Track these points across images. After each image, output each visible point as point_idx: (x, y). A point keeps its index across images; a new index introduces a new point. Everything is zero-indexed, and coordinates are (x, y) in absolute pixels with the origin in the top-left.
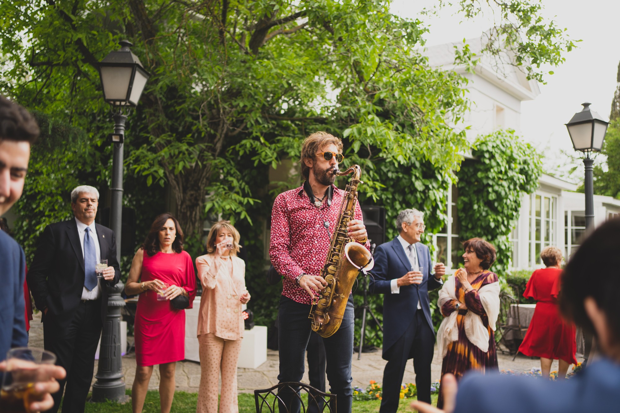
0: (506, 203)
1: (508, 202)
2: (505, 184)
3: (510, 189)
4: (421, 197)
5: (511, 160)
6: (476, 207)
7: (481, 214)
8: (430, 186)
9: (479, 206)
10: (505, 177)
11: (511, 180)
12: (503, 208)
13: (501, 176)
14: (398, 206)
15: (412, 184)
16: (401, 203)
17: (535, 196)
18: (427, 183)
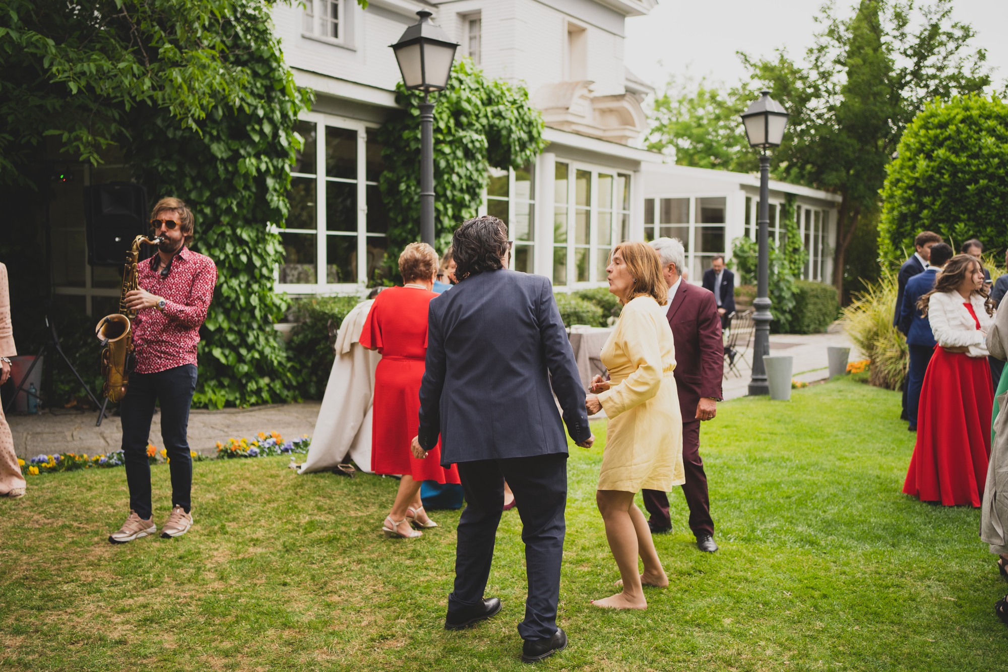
0: (448, 181)
1: (455, 178)
2: (447, 149)
3: (456, 158)
4: (226, 169)
5: (457, 112)
6: (403, 187)
7: (411, 199)
8: (242, 152)
9: (408, 187)
10: (449, 138)
11: (457, 143)
12: (445, 189)
13: (441, 137)
14: (188, 185)
15: (208, 148)
16: (194, 181)
17: (575, 172)
18: (235, 145)
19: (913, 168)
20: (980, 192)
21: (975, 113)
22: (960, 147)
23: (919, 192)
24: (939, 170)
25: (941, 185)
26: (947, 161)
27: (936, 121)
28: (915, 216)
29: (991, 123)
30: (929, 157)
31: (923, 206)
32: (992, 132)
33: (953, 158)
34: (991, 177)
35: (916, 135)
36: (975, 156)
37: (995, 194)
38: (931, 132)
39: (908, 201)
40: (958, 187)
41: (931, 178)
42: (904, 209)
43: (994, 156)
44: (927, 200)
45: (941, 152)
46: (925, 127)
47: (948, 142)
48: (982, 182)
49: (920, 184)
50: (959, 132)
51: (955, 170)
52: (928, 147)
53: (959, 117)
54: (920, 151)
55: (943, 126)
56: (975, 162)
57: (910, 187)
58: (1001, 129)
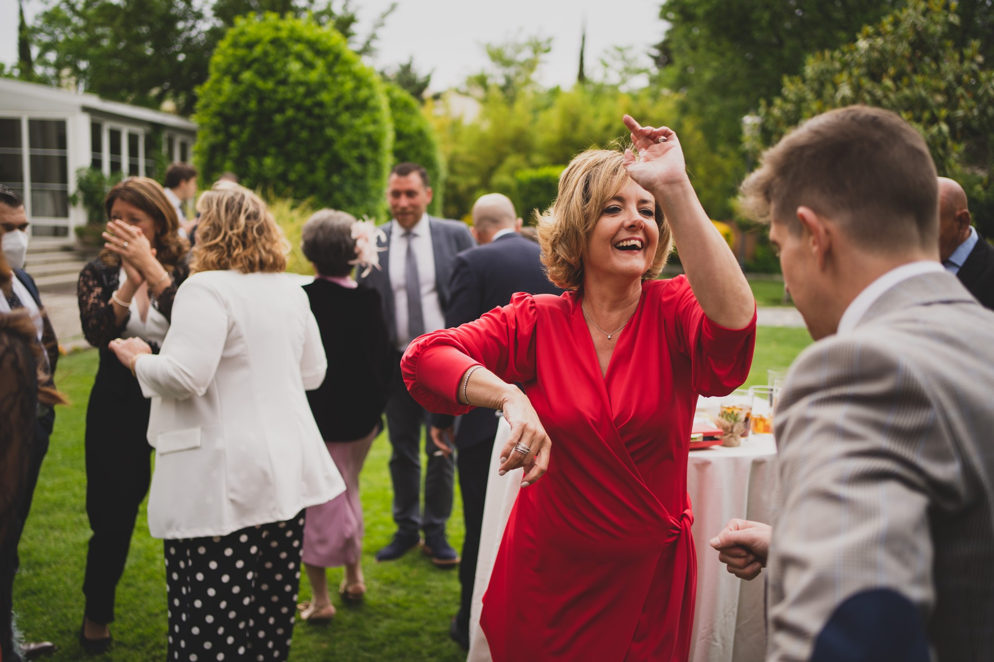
19: (219, 92)
20: (288, 123)
22: (267, 72)
24: (246, 95)
25: (247, 113)
26: (252, 87)
27: (243, 40)
28: (224, 148)
29: (298, 47)
30: (236, 80)
31: (230, 137)
32: (299, 57)
33: (260, 84)
34: (299, 107)
35: (226, 54)
36: (283, 82)
37: (303, 127)
38: (241, 52)
39: (216, 130)
40: (265, 116)
41: (236, 105)
42: (214, 140)
43: (300, 83)
44: (234, 129)
45: (247, 76)
46: (235, 45)
47: (256, 66)
48: (290, 113)
49: (228, 111)
50: (266, 54)
51: (262, 97)
52: (235, 68)
53: (268, 38)
54: (226, 72)
55: (250, 46)
56: (281, 89)
57: (217, 114)
58: (309, 55)
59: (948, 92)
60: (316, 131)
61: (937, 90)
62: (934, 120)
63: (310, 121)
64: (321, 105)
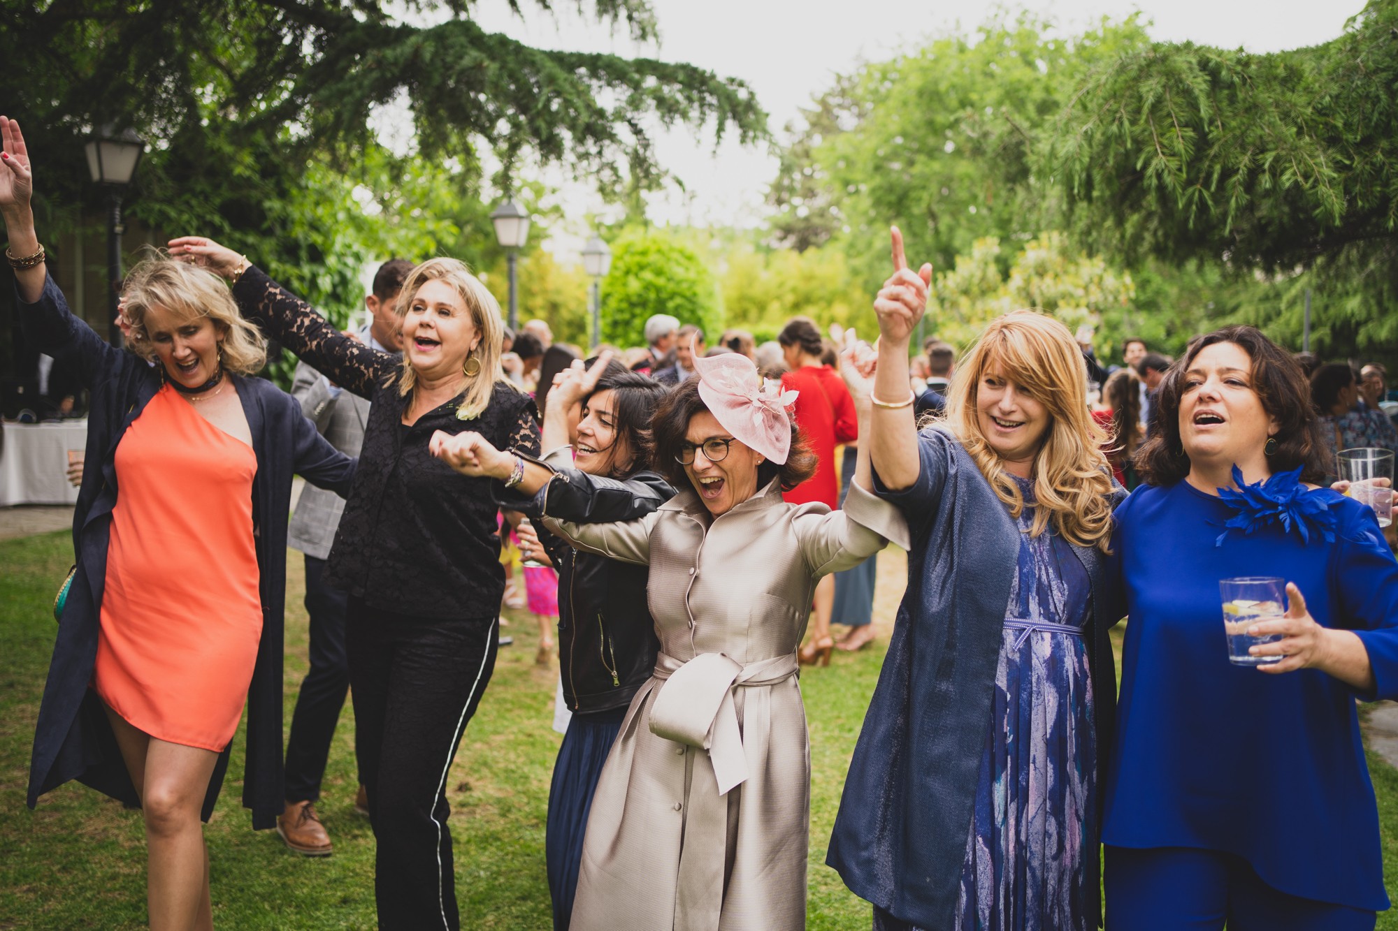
19: (625, 285)
21: (665, 248)
22: (659, 272)
23: (633, 305)
26: (650, 282)
28: (627, 323)
32: (678, 263)
33: (655, 280)
35: (621, 258)
36: (672, 280)
38: (637, 259)
39: (621, 311)
41: (640, 296)
42: (619, 317)
47: (650, 268)
49: (634, 299)
51: (658, 290)
53: (653, 248)
54: (627, 272)
55: (644, 253)
56: (671, 284)
57: (621, 301)
58: (683, 261)
59: (1086, 288)
60: (693, 312)
61: (1077, 286)
62: (1078, 306)
63: (689, 306)
64: (695, 294)
